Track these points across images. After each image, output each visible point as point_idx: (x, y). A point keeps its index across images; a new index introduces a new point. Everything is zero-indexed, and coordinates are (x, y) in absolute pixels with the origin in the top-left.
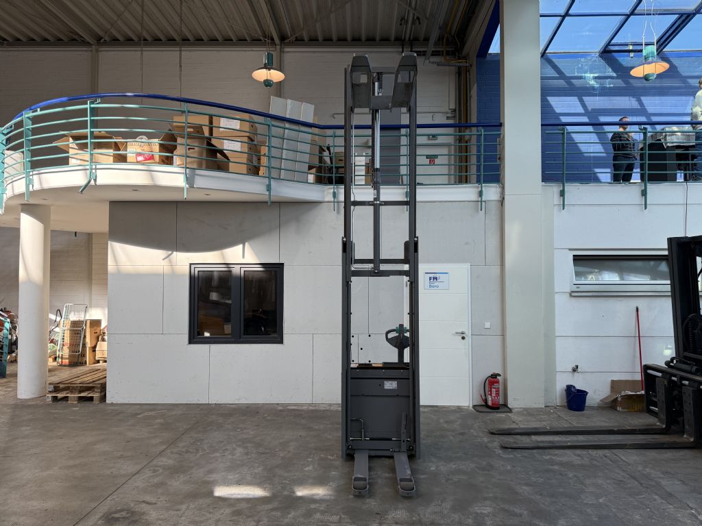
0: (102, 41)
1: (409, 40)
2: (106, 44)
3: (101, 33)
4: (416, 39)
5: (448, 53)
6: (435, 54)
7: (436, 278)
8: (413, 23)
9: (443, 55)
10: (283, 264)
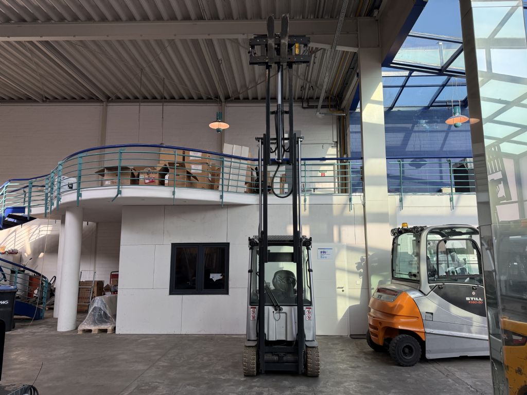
0: (110, 99)
1: (307, 99)
2: (112, 101)
3: (109, 94)
4: (311, 98)
5: (332, 106)
6: (323, 107)
7: (325, 252)
8: (309, 89)
9: (328, 107)
10: (229, 243)
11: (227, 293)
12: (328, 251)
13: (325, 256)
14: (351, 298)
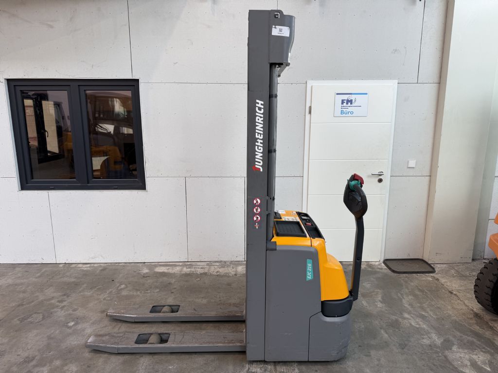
7: (351, 101)
10: (137, 81)
11: (142, 186)
12: (359, 100)
13: (350, 109)
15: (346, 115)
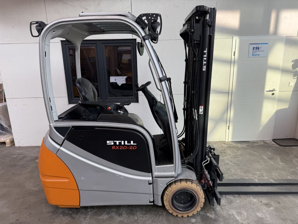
7: (258, 48)
10: (136, 40)
11: (137, 101)
12: (262, 47)
13: (258, 53)
14: (280, 100)
15: (255, 56)
